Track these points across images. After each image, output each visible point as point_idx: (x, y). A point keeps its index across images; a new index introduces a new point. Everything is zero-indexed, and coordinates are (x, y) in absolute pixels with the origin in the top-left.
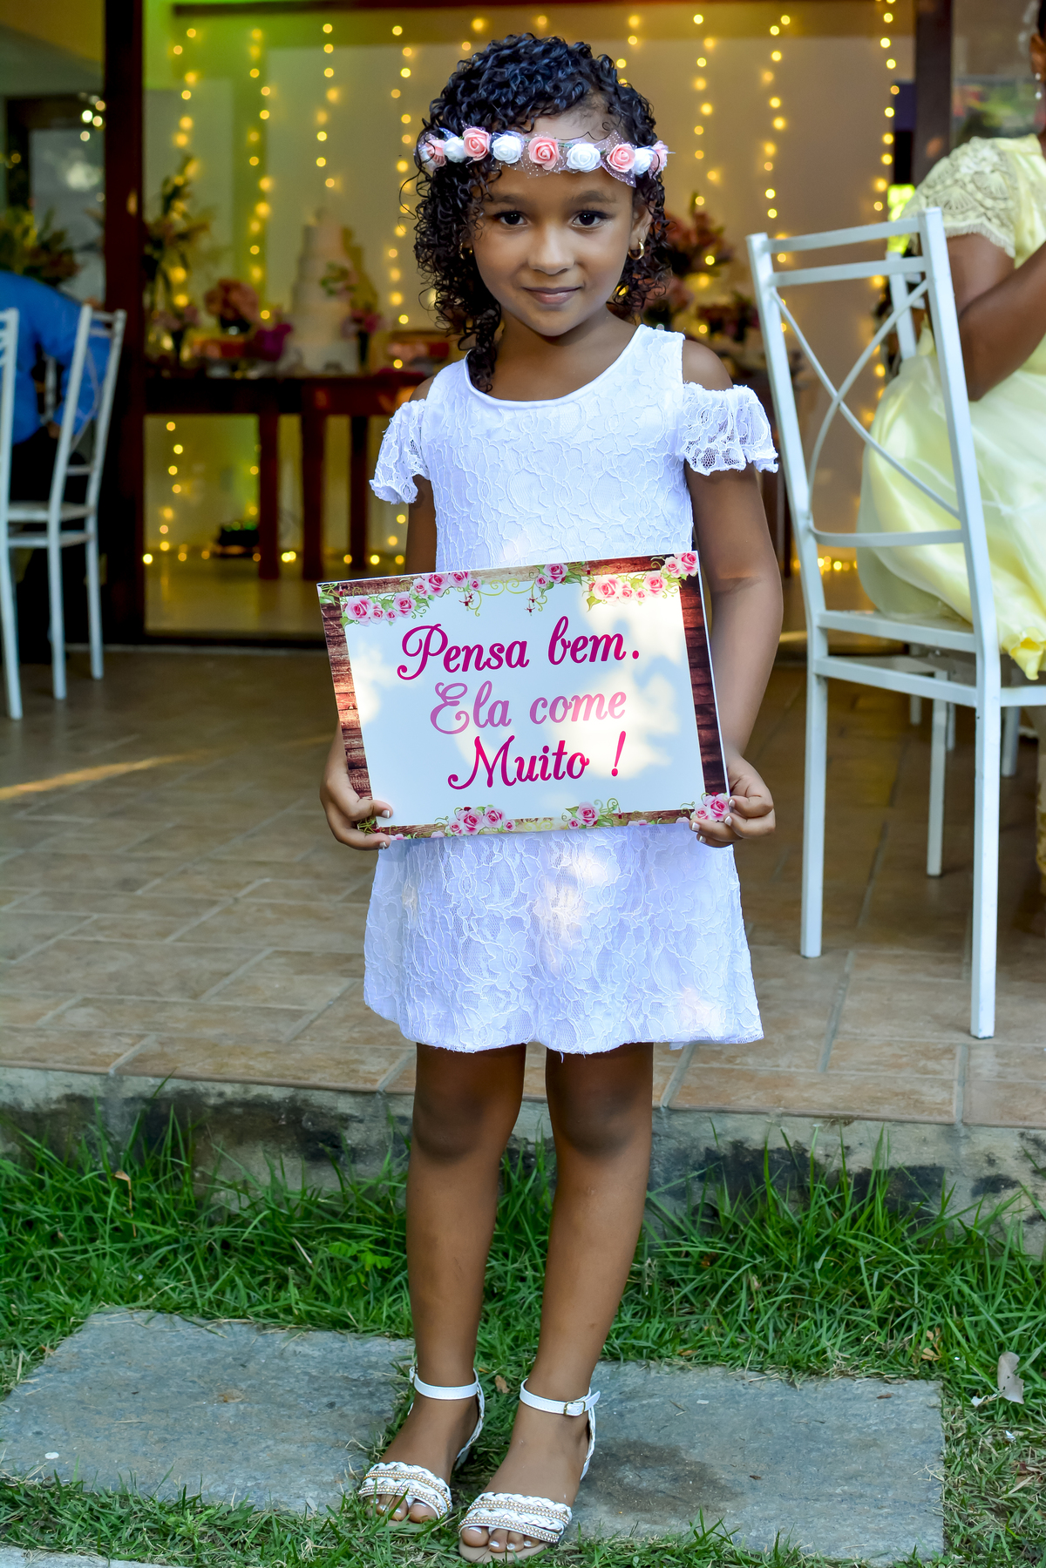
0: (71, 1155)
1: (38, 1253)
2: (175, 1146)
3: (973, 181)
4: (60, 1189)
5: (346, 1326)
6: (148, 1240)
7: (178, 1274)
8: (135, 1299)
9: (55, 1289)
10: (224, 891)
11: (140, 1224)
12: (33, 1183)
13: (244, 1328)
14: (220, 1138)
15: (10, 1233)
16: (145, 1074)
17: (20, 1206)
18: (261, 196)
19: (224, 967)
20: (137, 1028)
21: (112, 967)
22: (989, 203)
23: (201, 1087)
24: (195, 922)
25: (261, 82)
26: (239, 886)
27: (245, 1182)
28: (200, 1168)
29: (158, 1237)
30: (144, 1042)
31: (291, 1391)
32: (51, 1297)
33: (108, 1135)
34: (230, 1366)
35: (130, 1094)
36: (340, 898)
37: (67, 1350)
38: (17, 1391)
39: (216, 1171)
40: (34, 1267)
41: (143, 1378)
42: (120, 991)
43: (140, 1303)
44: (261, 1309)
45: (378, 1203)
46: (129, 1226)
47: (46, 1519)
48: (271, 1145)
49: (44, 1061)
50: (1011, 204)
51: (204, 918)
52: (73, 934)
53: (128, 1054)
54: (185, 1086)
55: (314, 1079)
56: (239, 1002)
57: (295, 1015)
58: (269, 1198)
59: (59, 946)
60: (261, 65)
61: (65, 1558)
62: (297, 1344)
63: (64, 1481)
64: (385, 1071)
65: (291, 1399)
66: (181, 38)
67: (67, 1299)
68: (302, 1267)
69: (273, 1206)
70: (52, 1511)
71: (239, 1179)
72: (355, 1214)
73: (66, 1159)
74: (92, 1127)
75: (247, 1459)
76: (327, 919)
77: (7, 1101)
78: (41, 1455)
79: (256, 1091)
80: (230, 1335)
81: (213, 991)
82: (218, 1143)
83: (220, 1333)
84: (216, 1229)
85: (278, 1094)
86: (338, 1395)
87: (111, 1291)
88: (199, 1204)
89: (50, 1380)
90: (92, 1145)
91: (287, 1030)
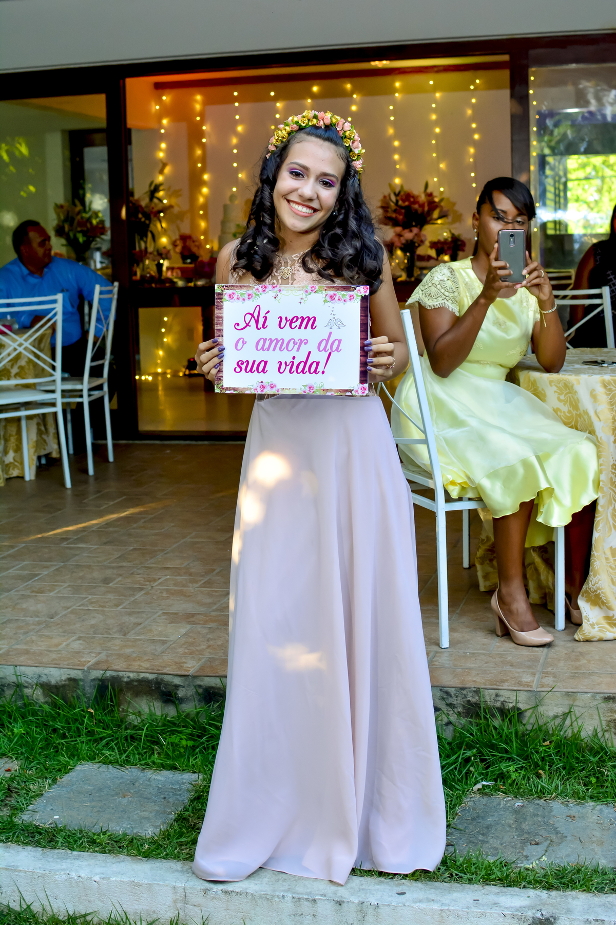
0: (71, 702)
1: (58, 742)
2: (111, 698)
3: (439, 284)
4: (66, 716)
5: (176, 768)
6: (101, 736)
7: (112, 749)
8: (95, 759)
9: (63, 756)
10: (148, 583)
11: (98, 730)
12: (56, 713)
13: (136, 770)
14: (129, 695)
15: (47, 735)
16: (99, 669)
17: (51, 723)
18: (203, 183)
19: (139, 620)
20: (98, 649)
21: (93, 622)
22: (447, 294)
23: (121, 674)
24: (132, 599)
25: (202, 122)
26: (155, 580)
27: (139, 712)
28: (122, 707)
29: (105, 735)
30: (100, 656)
31: (150, 793)
32: (61, 758)
33: (84, 695)
34: (129, 784)
35: (93, 678)
36: (198, 585)
37: (66, 778)
38: (45, 794)
39: (128, 708)
40: (56, 747)
41: (94, 789)
42: (95, 633)
43: (97, 760)
44: (143, 762)
45: (191, 720)
46: (94, 731)
47: (52, 838)
48: (149, 697)
49: (59, 665)
50: (456, 294)
51: (136, 597)
52: (79, 606)
53: (93, 661)
54: (114, 674)
55: (165, 671)
56: (142, 637)
57: (164, 642)
58: (149, 718)
59: (72, 612)
60: (202, 114)
61: (56, 851)
62: (156, 776)
63: (59, 826)
64: (194, 667)
65: (149, 796)
66: (159, 101)
67: (67, 759)
68: (161, 746)
69: (150, 722)
70: (54, 836)
71: (137, 711)
72: (182, 724)
73: (69, 703)
74: (78, 691)
75: (129, 818)
76: (189, 596)
77: (45, 681)
78: (52, 817)
79: (142, 675)
80: (131, 773)
81: (133, 632)
82: (128, 696)
83: (126, 771)
84: (129, 731)
85: (151, 677)
86: (168, 795)
87: (85, 756)
88: (122, 721)
89: (59, 790)
90: (78, 698)
91: (160, 648)
